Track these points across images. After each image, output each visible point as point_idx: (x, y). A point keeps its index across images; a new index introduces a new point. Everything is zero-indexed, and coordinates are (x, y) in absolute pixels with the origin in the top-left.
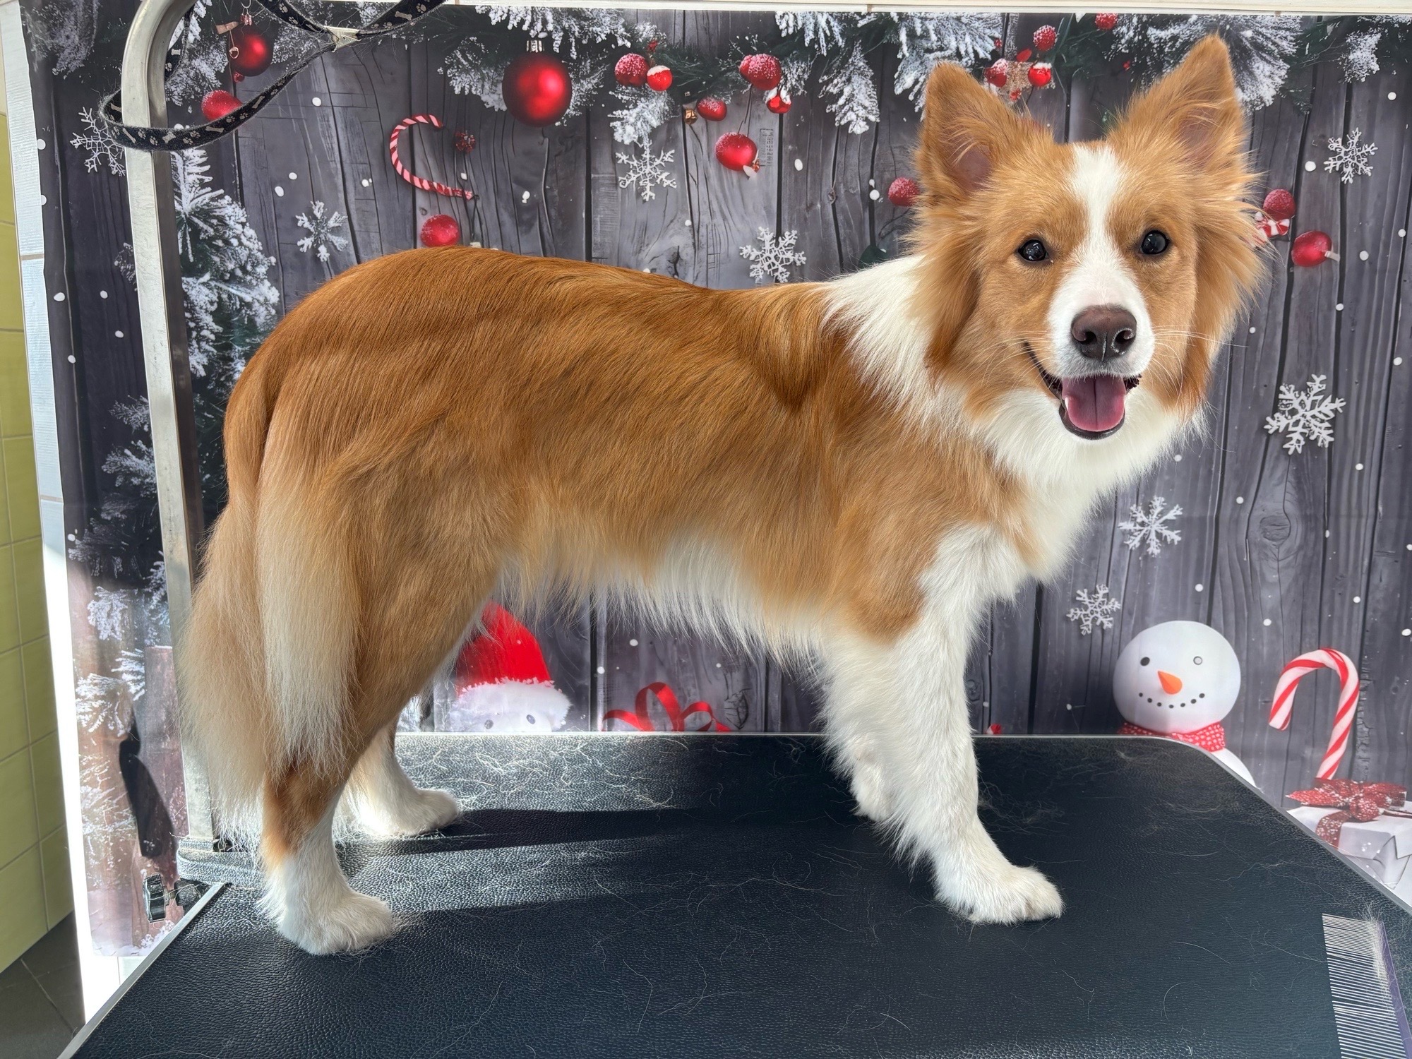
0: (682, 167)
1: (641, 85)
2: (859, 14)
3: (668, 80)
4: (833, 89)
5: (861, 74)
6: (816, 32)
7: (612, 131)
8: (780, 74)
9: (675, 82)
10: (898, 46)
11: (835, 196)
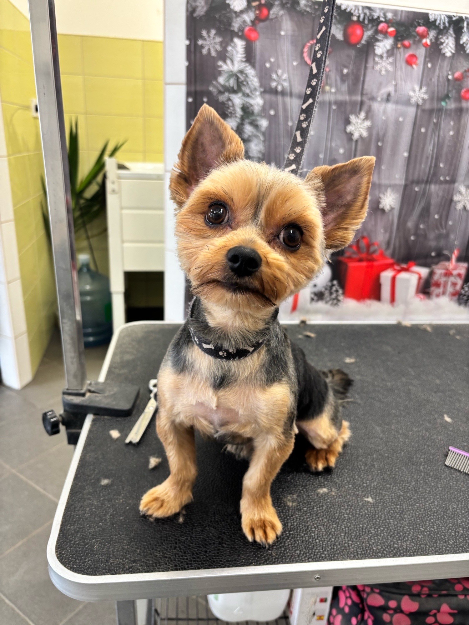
0: (394, 64)
1: (385, 34)
2: (454, 16)
3: (394, 33)
4: (442, 41)
5: (452, 36)
6: (440, 21)
7: (374, 50)
8: (428, 34)
9: (397, 34)
10: (463, 28)
11: (439, 76)
